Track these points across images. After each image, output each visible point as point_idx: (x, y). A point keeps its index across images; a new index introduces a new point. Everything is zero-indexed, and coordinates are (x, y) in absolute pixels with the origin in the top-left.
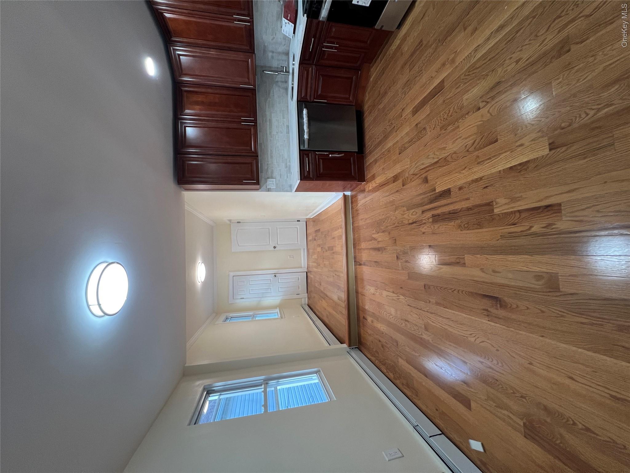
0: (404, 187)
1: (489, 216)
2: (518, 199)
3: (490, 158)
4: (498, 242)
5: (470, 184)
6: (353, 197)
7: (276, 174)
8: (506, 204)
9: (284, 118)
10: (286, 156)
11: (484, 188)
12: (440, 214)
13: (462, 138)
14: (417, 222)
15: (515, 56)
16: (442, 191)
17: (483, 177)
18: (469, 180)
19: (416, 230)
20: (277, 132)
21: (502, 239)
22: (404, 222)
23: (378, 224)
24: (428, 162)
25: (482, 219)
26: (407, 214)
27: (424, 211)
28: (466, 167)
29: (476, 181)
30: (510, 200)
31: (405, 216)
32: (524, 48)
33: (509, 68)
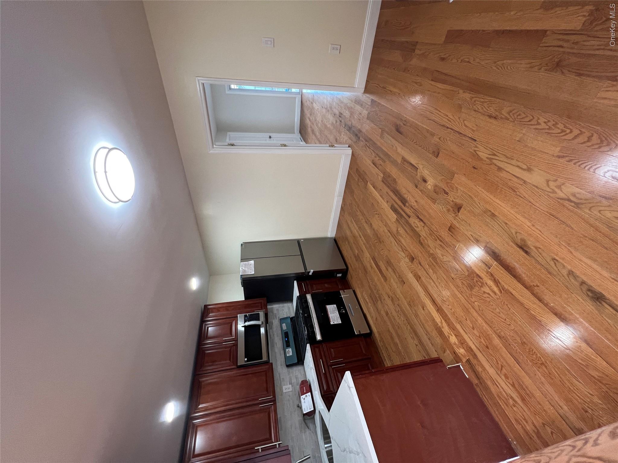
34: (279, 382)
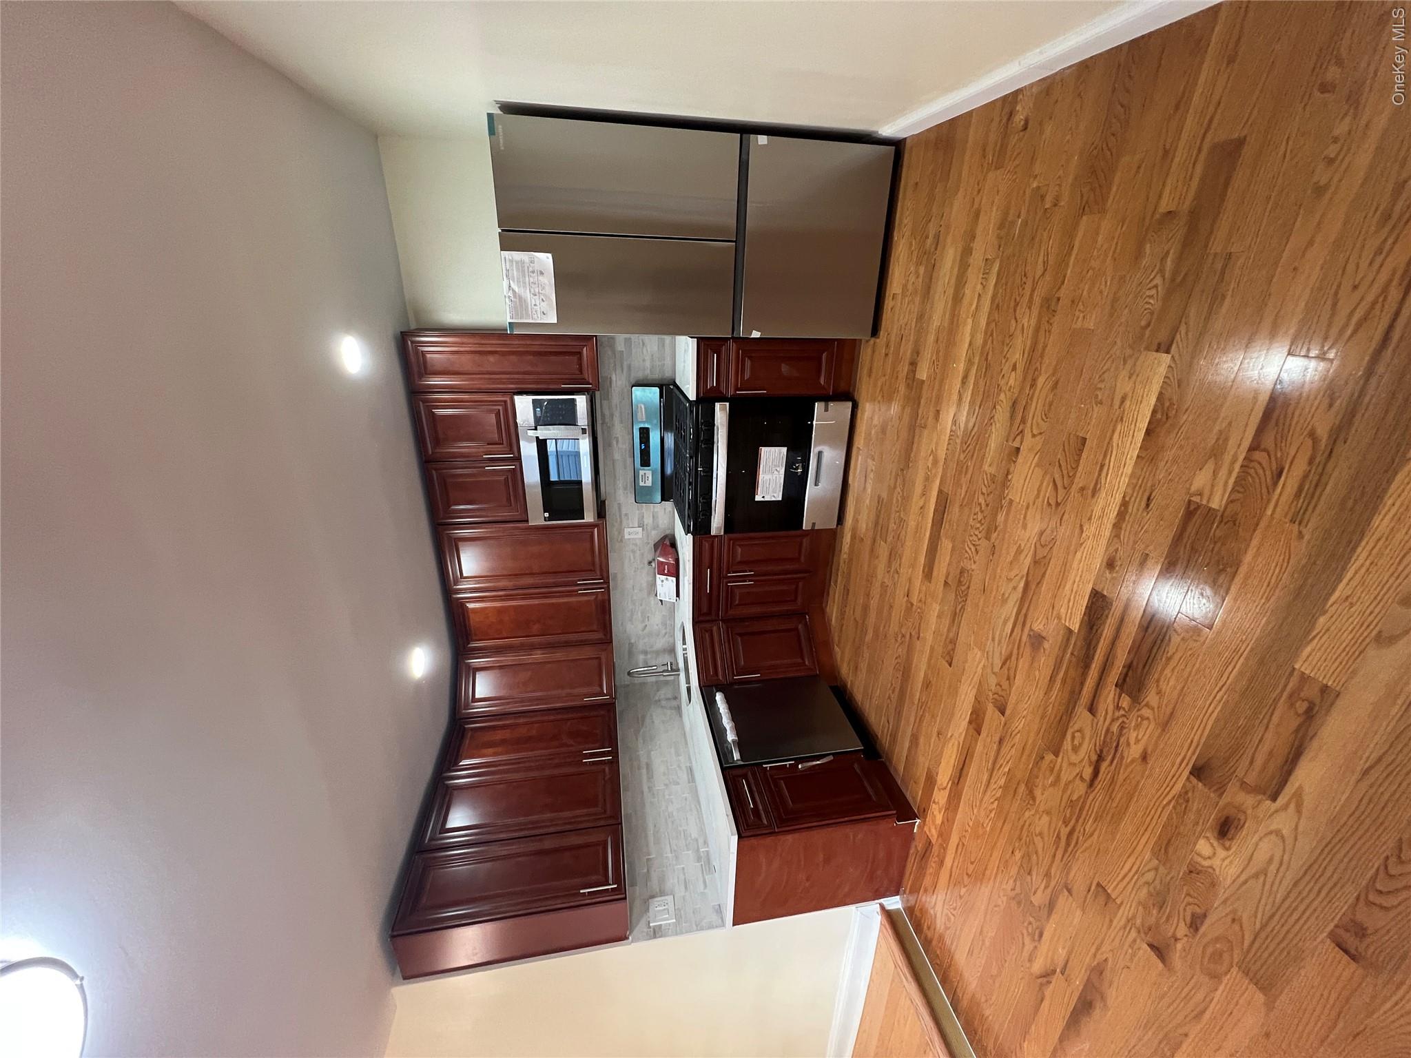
0: (1008, 712)
1: (1217, 527)
2: (1221, 442)
3: (1102, 466)
4: (1307, 537)
5: (1118, 536)
6: (910, 910)
7: (673, 881)
8: (1215, 473)
9: (678, 754)
10: (694, 832)
11: (1148, 505)
12: (1129, 661)
13: (1031, 504)
14: (1101, 751)
15: (1007, 368)
16: (1085, 614)
17: (1124, 497)
18: (1107, 533)
19: (1121, 777)
20: (666, 785)
21: (1305, 521)
22: (1075, 797)
23: (1019, 903)
24: (1010, 608)
25: (1216, 549)
26: (1065, 765)
27: (1092, 705)
28: (1081, 526)
29: (1121, 515)
30: (1213, 459)
31: (1065, 777)
32: (1008, 355)
33: (1012, 382)
34: (619, 520)
